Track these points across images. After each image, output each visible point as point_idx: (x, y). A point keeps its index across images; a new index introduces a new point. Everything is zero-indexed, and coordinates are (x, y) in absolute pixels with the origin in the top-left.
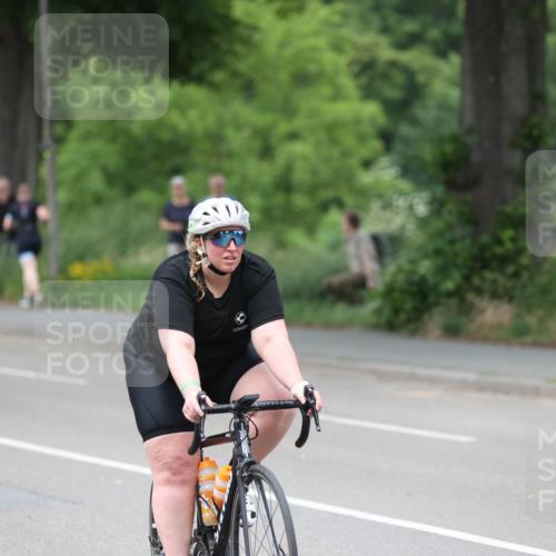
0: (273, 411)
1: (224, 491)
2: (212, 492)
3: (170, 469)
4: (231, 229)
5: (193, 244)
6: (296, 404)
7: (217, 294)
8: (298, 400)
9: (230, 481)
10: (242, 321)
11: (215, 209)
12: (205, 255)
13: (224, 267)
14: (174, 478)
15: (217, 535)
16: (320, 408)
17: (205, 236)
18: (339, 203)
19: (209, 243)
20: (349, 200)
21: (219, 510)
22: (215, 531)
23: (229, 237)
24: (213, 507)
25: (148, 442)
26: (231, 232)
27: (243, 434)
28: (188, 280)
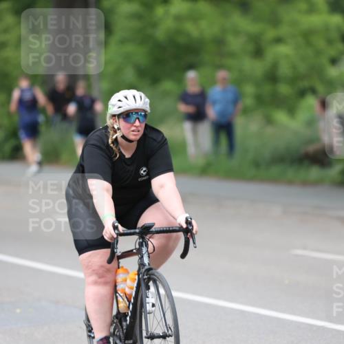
0: (165, 234)
1: (132, 289)
2: (125, 289)
3: (97, 274)
4: (137, 111)
5: (111, 121)
6: (180, 229)
7: (128, 156)
8: (182, 227)
9: (136, 282)
10: (144, 174)
11: (126, 98)
12: (119, 129)
13: (131, 137)
14: (100, 280)
15: (128, 318)
16: (196, 232)
17: (119, 116)
18: (313, 91)
19: (121, 120)
20: (321, 88)
21: (129, 301)
22: (127, 316)
23: (135, 116)
24: (126, 300)
25: (82, 256)
26: (137, 113)
27: (144, 249)
28: (108, 145)
